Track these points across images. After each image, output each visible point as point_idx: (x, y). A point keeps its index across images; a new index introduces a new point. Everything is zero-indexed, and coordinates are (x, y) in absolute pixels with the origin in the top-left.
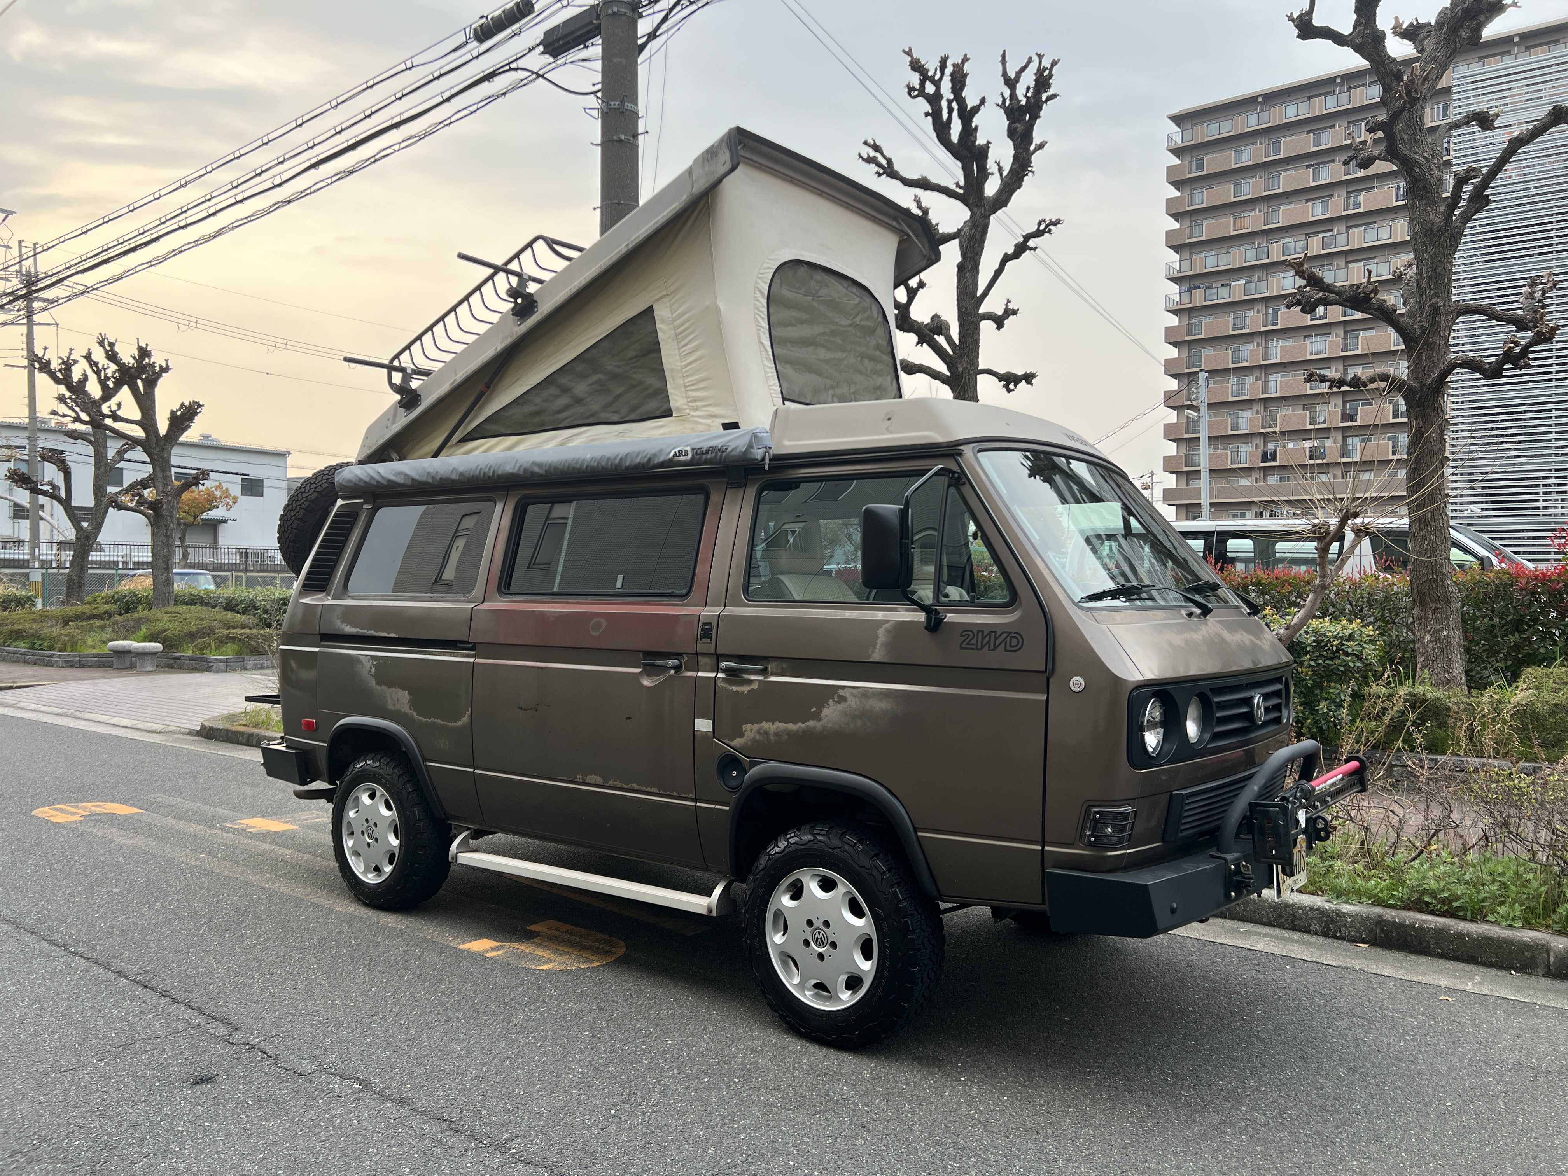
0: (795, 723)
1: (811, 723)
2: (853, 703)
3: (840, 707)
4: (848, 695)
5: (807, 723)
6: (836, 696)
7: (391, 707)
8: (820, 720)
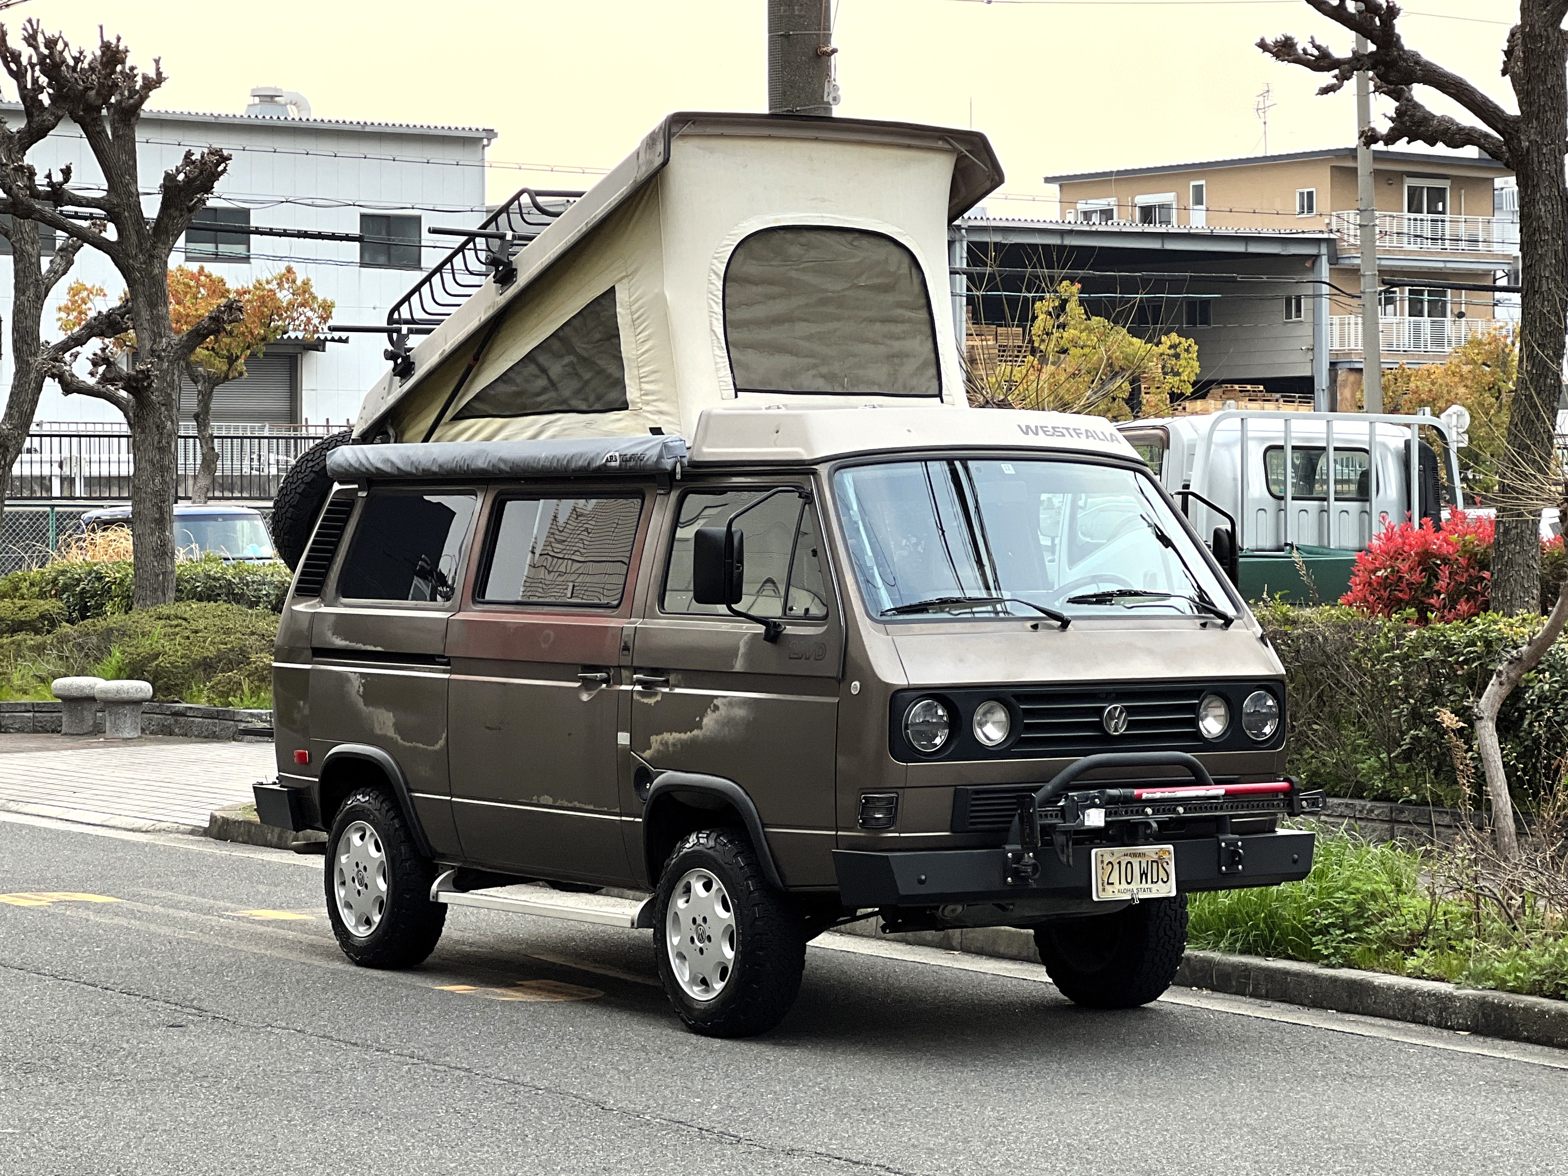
0: (685, 733)
2: (722, 711)
3: (714, 716)
4: (718, 704)
5: (694, 733)
6: (711, 705)
7: (378, 731)
8: (702, 729)
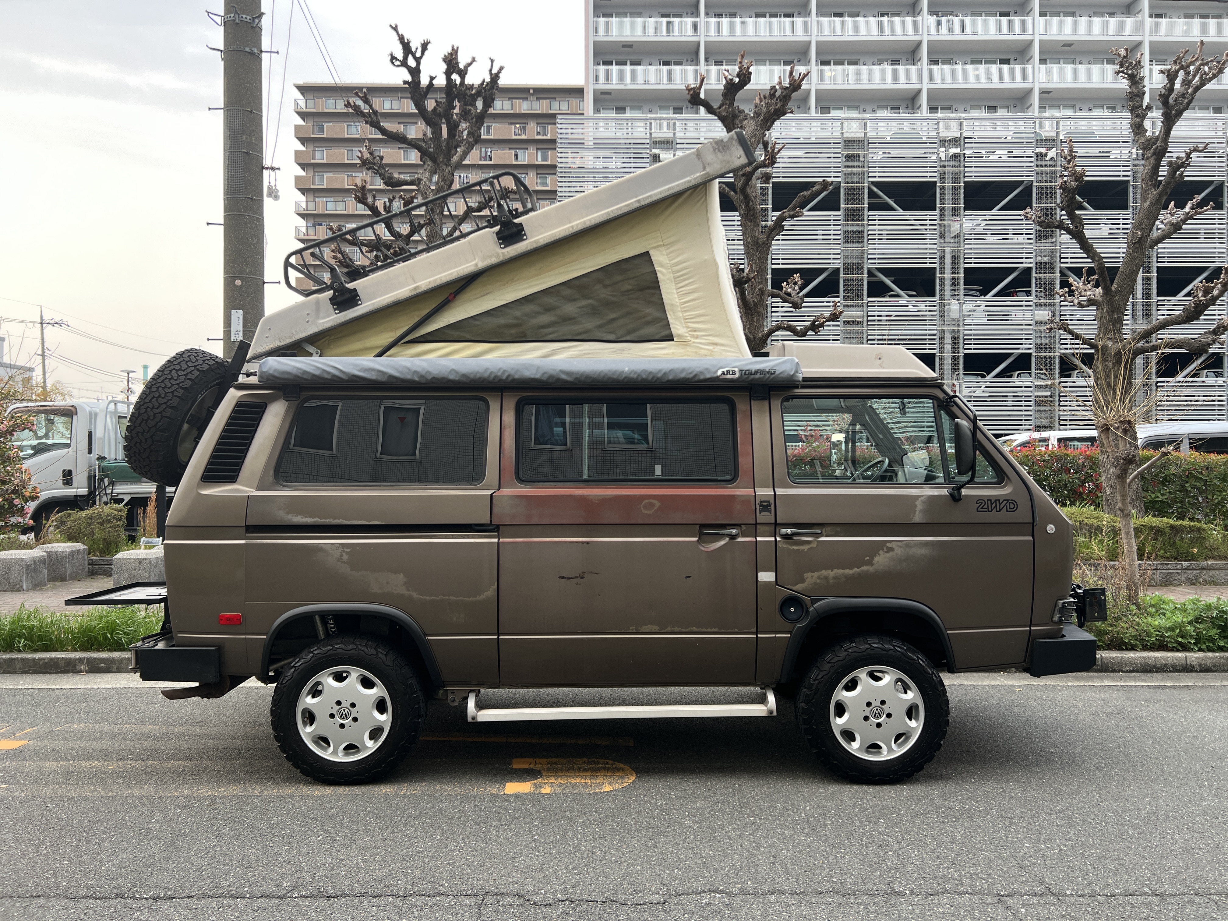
0: (851, 569)
1: (865, 568)
2: (899, 551)
3: (888, 555)
4: (894, 546)
5: (862, 568)
6: (885, 548)
7: (376, 591)
8: (872, 565)
